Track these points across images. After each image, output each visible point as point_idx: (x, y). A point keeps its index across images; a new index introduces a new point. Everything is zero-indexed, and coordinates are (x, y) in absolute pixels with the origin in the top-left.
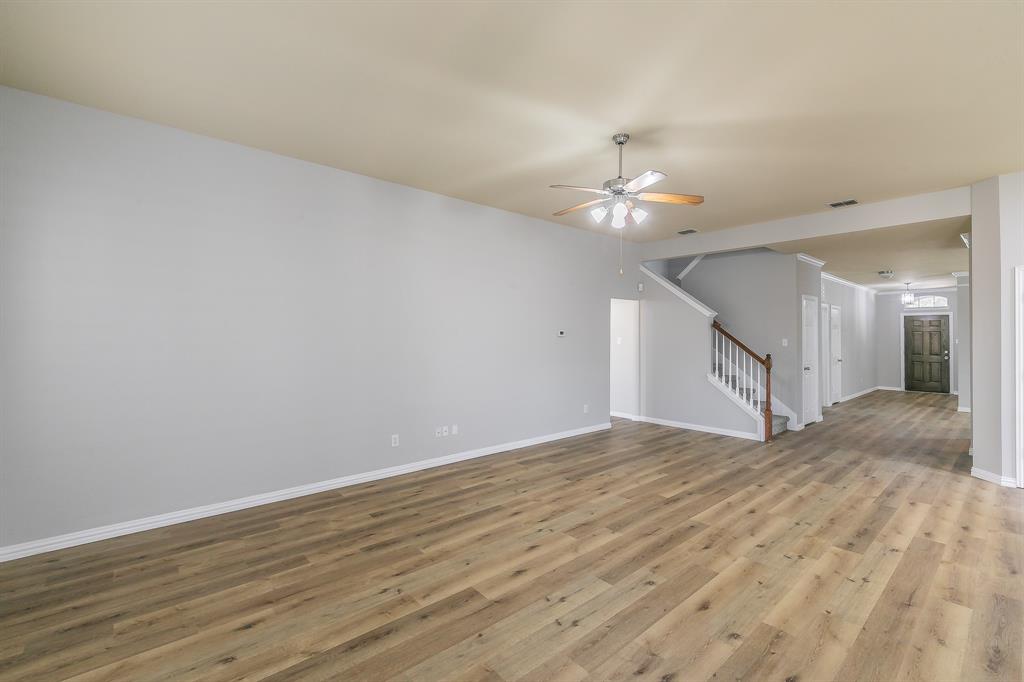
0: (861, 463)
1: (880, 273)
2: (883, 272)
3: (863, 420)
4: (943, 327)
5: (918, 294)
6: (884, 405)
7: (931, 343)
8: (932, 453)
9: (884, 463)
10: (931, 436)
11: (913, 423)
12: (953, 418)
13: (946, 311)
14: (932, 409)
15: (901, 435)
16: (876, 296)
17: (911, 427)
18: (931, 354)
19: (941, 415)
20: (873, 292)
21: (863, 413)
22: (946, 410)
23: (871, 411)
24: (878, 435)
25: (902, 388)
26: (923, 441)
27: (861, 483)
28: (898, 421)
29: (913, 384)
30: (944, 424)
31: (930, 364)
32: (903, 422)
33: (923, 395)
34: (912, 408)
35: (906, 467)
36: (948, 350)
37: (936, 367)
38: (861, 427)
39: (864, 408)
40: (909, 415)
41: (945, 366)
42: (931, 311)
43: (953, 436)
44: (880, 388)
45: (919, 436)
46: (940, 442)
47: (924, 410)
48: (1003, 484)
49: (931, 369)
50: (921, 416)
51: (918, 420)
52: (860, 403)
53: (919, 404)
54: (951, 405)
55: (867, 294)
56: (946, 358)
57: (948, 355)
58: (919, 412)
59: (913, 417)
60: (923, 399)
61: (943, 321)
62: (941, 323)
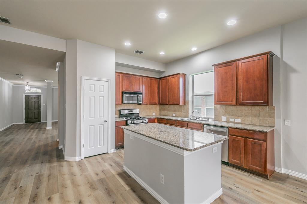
0: (10, 177)
1: (17, 75)
2: (18, 75)
3: (7, 143)
4: (39, 100)
5: (32, 87)
6: (17, 132)
7: (35, 105)
8: (45, 153)
9: (25, 170)
10: (42, 143)
11: (33, 138)
12: (46, 132)
13: (41, 94)
14: (37, 130)
15: (29, 147)
16: (13, 86)
17: (32, 141)
18: (35, 109)
19: (41, 132)
20: (11, 84)
21: (7, 139)
22: (43, 129)
23: (11, 137)
24: (18, 150)
25: (24, 123)
26: (39, 147)
27: (13, 199)
28: (26, 139)
29: (28, 120)
30: (44, 136)
31: (35, 112)
32: (28, 139)
33: (32, 124)
34: (30, 131)
35: (37, 168)
36: (41, 107)
37: (36, 113)
38: (7, 148)
39: (7, 135)
40: (29, 135)
41: (39, 113)
42: (35, 94)
43: (50, 141)
44: (14, 124)
45: (37, 145)
46: (46, 145)
47: (35, 131)
48: (77, 160)
49: (35, 115)
50: (35, 134)
51: (34, 136)
52: (5, 133)
53: (32, 129)
54: (43, 127)
55: (9, 84)
56: (40, 110)
57: (41, 109)
58: (33, 132)
59: (32, 135)
60: (33, 126)
61: (39, 98)
62: (38, 98)
